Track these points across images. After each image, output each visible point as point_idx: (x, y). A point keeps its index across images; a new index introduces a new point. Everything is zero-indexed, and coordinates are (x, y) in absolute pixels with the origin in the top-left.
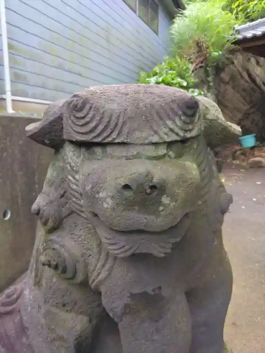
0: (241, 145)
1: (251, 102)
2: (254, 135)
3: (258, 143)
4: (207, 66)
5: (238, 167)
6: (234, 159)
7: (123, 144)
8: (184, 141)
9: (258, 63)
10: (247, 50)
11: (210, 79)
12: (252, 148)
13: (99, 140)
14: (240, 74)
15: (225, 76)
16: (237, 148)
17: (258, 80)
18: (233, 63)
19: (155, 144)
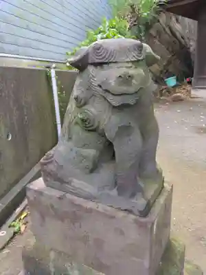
0: (166, 85)
1: (172, 52)
2: (175, 77)
3: (178, 83)
4: (139, 24)
5: (164, 102)
6: (161, 95)
7: (116, 62)
8: (138, 61)
9: (177, 20)
10: (168, 10)
11: (142, 34)
12: (174, 87)
13: (107, 61)
14: (164, 30)
15: (153, 32)
16: (164, 87)
17: (178, 34)
18: (159, 21)
19: (127, 62)
